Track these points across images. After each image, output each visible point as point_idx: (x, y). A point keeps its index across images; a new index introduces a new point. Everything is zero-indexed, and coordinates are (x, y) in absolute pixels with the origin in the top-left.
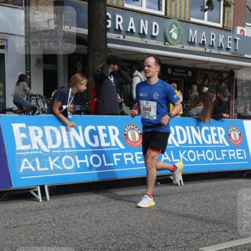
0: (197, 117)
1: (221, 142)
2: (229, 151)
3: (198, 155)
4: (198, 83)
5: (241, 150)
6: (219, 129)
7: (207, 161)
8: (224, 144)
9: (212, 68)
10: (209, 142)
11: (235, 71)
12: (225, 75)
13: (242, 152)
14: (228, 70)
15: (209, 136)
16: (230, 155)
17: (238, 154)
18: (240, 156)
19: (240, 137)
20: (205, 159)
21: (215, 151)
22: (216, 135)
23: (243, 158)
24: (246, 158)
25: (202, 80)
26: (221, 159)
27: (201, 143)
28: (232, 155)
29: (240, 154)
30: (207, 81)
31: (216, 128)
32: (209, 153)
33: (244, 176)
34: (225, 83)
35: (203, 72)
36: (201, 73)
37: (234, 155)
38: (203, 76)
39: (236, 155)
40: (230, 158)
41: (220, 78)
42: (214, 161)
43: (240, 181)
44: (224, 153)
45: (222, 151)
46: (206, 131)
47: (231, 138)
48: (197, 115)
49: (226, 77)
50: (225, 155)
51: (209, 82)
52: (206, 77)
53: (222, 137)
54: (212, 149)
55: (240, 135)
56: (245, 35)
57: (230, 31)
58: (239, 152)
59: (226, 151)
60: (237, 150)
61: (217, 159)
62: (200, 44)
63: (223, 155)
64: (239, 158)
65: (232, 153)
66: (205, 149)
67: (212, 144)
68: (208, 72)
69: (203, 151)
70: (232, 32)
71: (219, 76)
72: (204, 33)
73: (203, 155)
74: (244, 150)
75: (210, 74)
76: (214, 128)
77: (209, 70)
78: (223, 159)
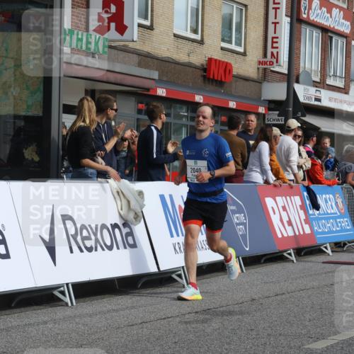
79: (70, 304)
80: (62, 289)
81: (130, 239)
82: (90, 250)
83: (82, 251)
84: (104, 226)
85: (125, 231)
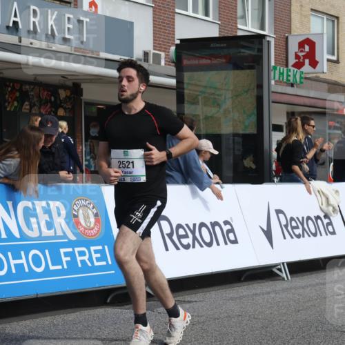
0: (6, 181)
1: (59, 233)
2: (77, 250)
3: (13, 262)
4: (8, 109)
5: (100, 248)
6: (54, 205)
7: (32, 274)
8: (65, 236)
9: (35, 79)
10: (35, 234)
11: (83, 86)
12: (63, 94)
13: (102, 252)
14: (70, 83)
15: (33, 220)
16: (79, 259)
17: (94, 256)
18: (98, 259)
19: (97, 221)
20: (27, 270)
21: (47, 251)
22: (47, 217)
23: (104, 263)
24: (110, 263)
25: (16, 104)
26: (60, 267)
27: (17, 235)
28: (83, 258)
29: (99, 255)
30: (26, 106)
31: (48, 205)
32: (35, 256)
33: (108, 301)
34: (65, 109)
35: (17, 87)
36: (13, 88)
37: (86, 258)
38: (18, 94)
39: (90, 259)
40: (80, 266)
41: (53, 99)
42: (47, 272)
43: (101, 311)
44: (66, 254)
45: (62, 251)
46: (26, 209)
47: (78, 223)
48: (6, 177)
49: (66, 96)
50: (69, 259)
51: (31, 108)
52: (24, 96)
53: (60, 222)
54: (41, 248)
55: (96, 215)
56: (100, 12)
57: (70, 3)
58: (96, 252)
59: (70, 250)
60: (92, 248)
61: (52, 268)
62: (8, 27)
63: (65, 259)
64: (96, 264)
65: (82, 254)
66: (27, 249)
67: (40, 238)
68: (27, 87)
69: (22, 253)
70: (72, 5)
71: (52, 95)
72: (15, 5)
73: (23, 261)
74: (106, 247)
75: (32, 90)
76: (44, 203)
77: (29, 83)
78: (65, 267)
79: (286, 279)
80: (279, 267)
81: (330, 228)
82: (298, 236)
83: (292, 238)
84: (309, 218)
85: (326, 221)
